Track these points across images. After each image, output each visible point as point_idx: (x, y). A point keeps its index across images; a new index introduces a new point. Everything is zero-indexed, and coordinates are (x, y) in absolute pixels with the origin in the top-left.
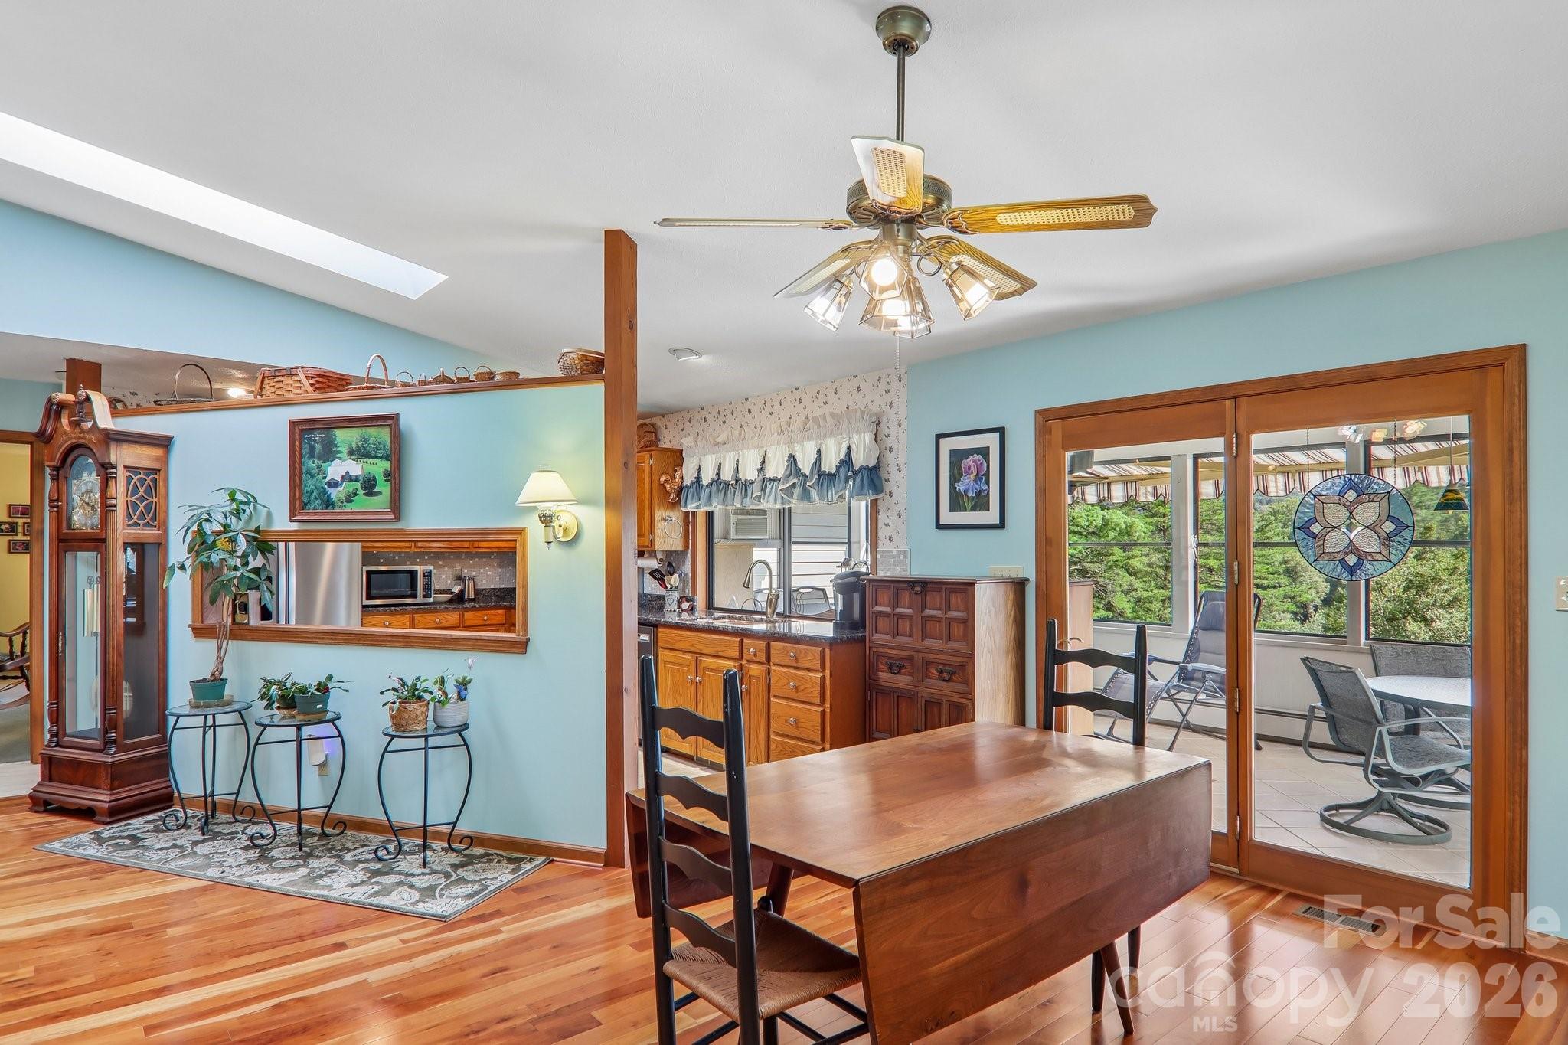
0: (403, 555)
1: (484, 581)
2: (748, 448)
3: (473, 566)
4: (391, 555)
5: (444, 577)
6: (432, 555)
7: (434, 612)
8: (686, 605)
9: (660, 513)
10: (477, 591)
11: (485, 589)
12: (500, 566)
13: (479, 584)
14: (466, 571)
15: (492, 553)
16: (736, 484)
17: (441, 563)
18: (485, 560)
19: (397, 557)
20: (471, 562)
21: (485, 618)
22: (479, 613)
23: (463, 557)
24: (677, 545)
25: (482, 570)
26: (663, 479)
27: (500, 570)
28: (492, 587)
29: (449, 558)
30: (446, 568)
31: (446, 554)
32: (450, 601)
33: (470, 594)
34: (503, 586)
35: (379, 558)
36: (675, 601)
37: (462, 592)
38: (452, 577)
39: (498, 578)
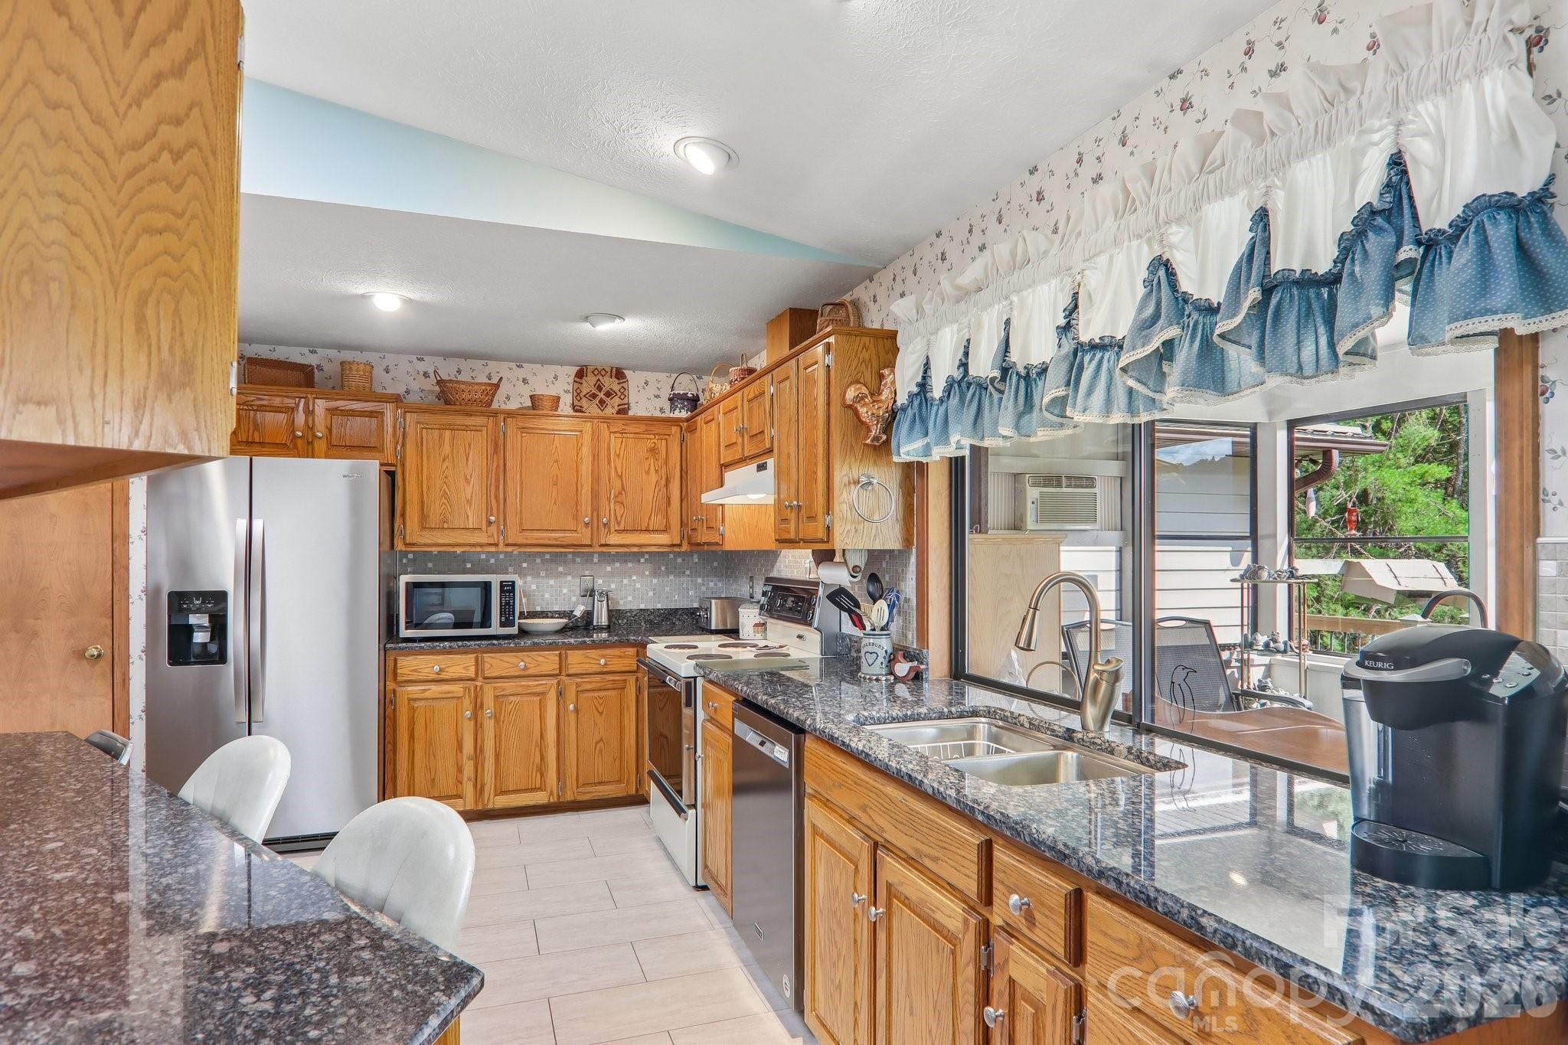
0: (502, 556)
1: (630, 598)
2: (1033, 283)
3: (612, 575)
4: (483, 556)
5: (565, 591)
6: (547, 556)
7: (512, 652)
8: (902, 668)
9: (846, 467)
10: (614, 614)
11: (631, 611)
12: (655, 573)
13: (621, 602)
14: (600, 581)
15: (642, 554)
16: (1003, 379)
17: (561, 569)
18: (630, 565)
19: (492, 561)
20: (609, 569)
21: (602, 661)
22: (593, 653)
23: (596, 560)
24: (889, 538)
25: (625, 581)
26: (851, 394)
27: (655, 581)
28: (642, 607)
29: (574, 561)
30: (569, 578)
31: (570, 556)
32: (563, 631)
33: (602, 618)
34: (659, 606)
35: (464, 561)
36: (881, 659)
37: (588, 615)
38: (578, 592)
39: (651, 594)
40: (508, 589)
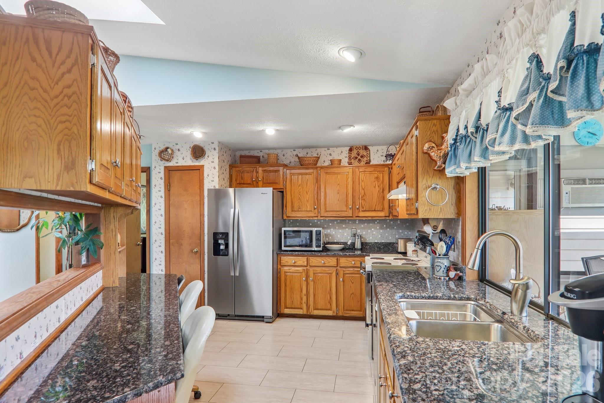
0: (322, 221)
1: (371, 238)
3: (364, 228)
4: (316, 221)
5: (345, 234)
6: (339, 221)
7: (319, 257)
9: (425, 181)
10: (364, 245)
11: (371, 243)
12: (381, 228)
13: (368, 239)
14: (359, 231)
15: (376, 220)
17: (344, 226)
18: (371, 224)
19: (319, 223)
20: (362, 226)
21: (353, 262)
22: (349, 259)
23: (357, 222)
25: (369, 231)
26: (426, 146)
27: (381, 231)
28: (376, 241)
29: (349, 223)
30: (347, 229)
31: (347, 221)
32: (343, 250)
33: (358, 245)
34: (383, 241)
35: (309, 223)
36: (442, 269)
37: (353, 244)
38: (350, 235)
39: (380, 236)
40: (318, 233)
